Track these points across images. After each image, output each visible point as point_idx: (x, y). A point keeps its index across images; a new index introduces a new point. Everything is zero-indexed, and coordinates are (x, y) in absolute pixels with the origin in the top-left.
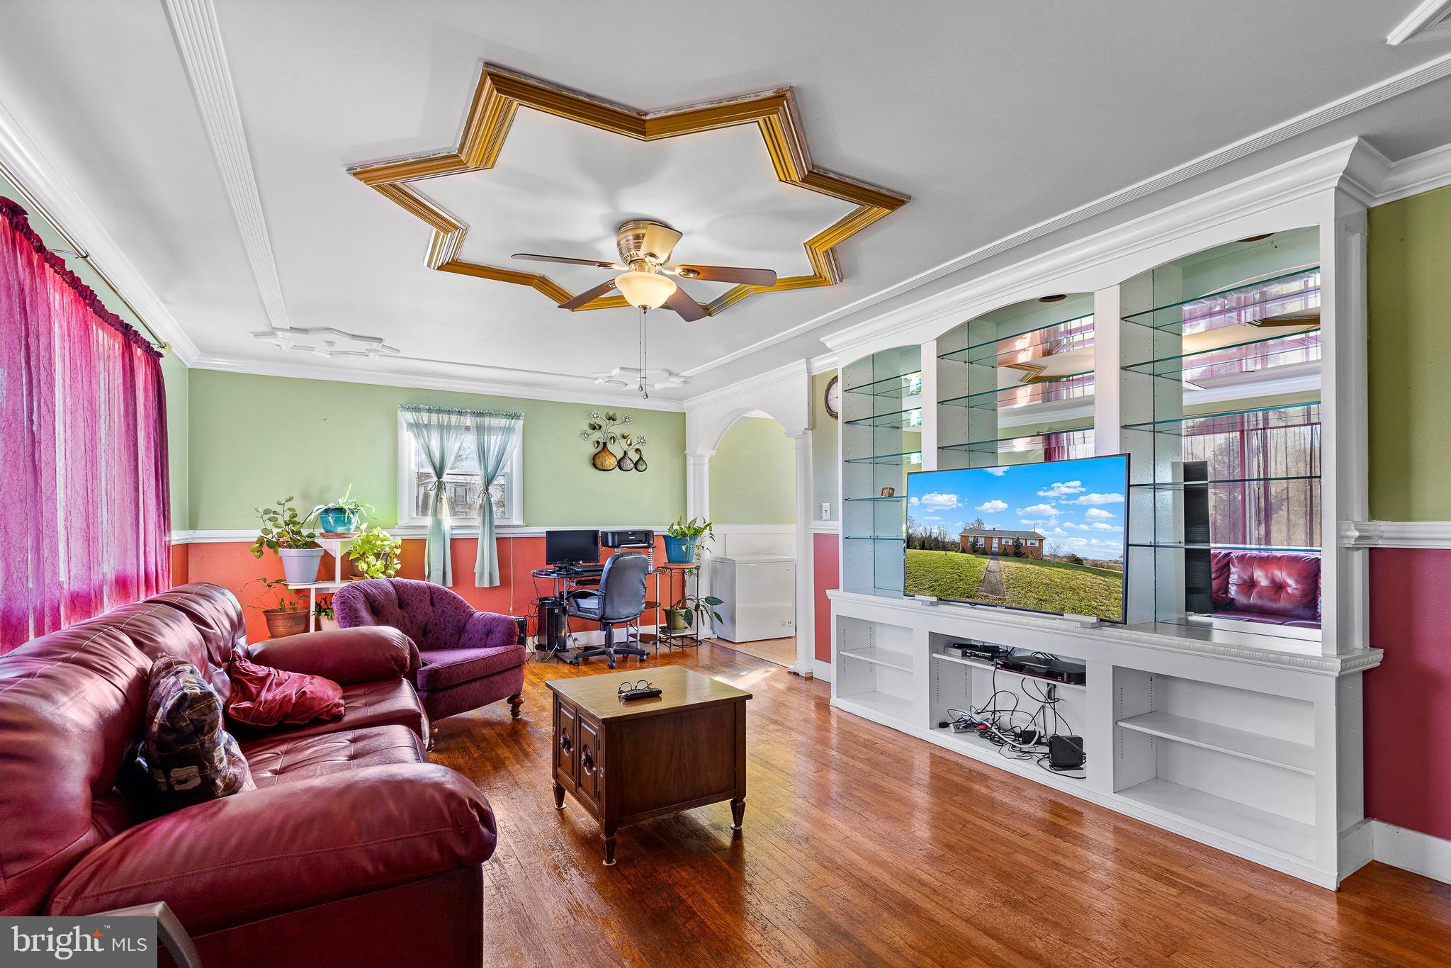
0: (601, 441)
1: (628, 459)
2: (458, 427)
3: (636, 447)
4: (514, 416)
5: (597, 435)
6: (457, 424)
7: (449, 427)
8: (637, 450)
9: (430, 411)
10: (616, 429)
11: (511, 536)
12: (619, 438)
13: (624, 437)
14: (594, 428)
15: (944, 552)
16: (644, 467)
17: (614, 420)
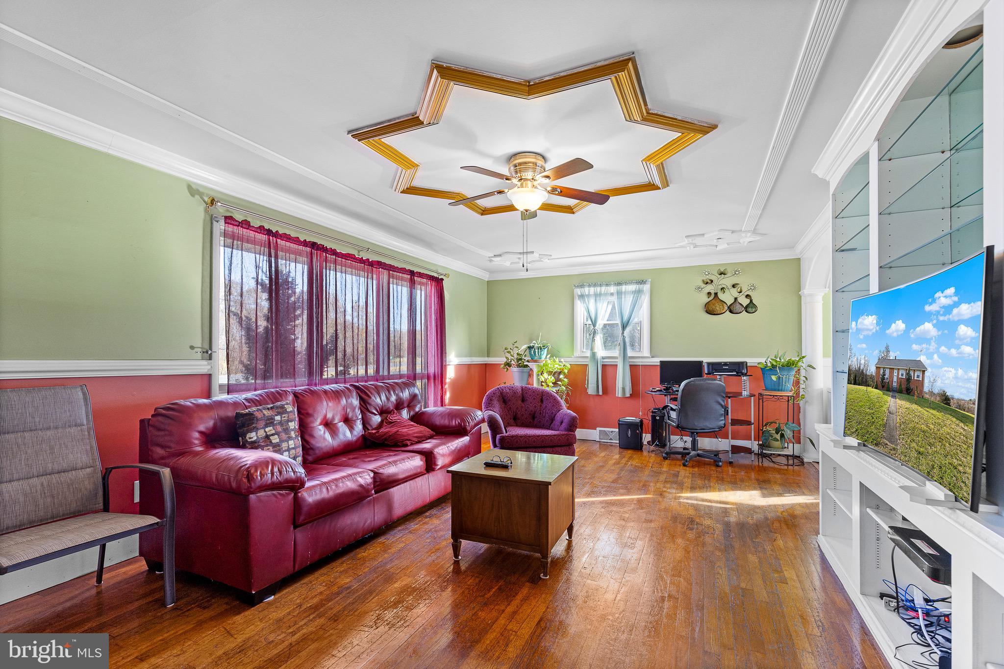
0: (713, 292)
1: (738, 304)
2: (606, 294)
3: (746, 294)
4: (643, 282)
5: (710, 288)
6: (605, 292)
7: (600, 294)
8: (748, 296)
9: (589, 286)
10: (727, 281)
11: (641, 364)
12: (729, 287)
13: (734, 286)
14: (707, 283)
15: (866, 387)
16: (754, 310)
17: (725, 274)
